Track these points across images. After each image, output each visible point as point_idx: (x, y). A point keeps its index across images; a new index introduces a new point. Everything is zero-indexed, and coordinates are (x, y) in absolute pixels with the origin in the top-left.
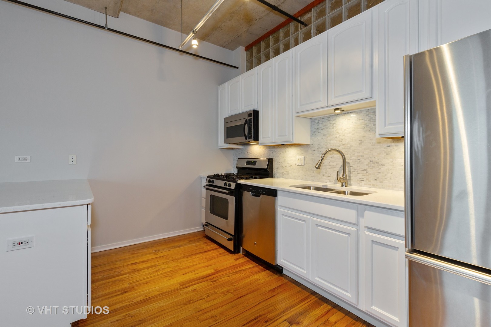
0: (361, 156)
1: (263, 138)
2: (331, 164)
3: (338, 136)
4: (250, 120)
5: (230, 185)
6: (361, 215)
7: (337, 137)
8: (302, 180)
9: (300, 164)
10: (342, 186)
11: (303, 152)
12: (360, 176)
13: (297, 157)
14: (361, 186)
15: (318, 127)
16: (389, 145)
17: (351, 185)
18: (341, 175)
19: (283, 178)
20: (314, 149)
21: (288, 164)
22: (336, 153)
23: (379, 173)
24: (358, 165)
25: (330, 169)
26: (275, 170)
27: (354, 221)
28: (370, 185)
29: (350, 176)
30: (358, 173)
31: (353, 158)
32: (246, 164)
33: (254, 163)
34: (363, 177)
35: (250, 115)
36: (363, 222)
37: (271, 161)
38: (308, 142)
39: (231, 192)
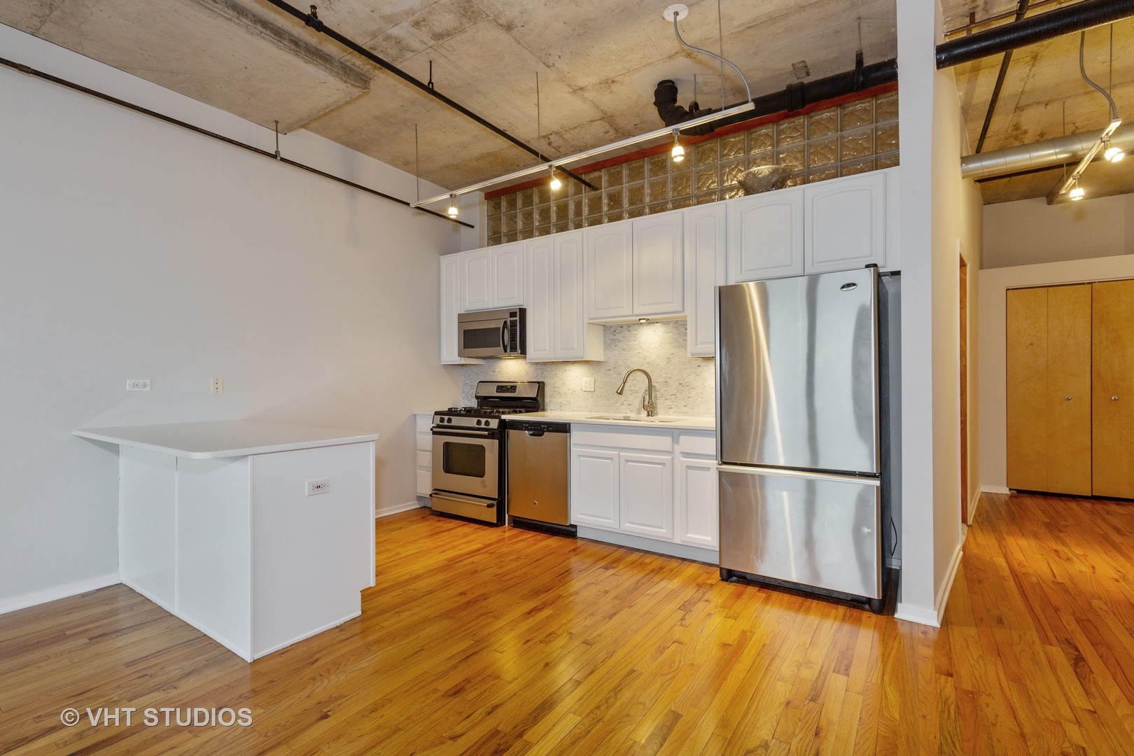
0: (670, 378)
1: (534, 351)
2: (632, 388)
3: (641, 351)
4: (513, 324)
5: (487, 423)
6: (675, 441)
7: (639, 353)
8: (591, 412)
9: (589, 390)
10: (648, 415)
11: (592, 372)
12: (668, 402)
13: (585, 379)
14: (669, 415)
15: (614, 337)
16: (699, 365)
17: (657, 414)
18: (646, 403)
19: (561, 410)
20: (609, 368)
21: (569, 389)
22: (639, 373)
23: (689, 397)
24: (666, 389)
25: (631, 394)
26: (547, 400)
27: (669, 449)
28: (679, 412)
29: (656, 403)
30: (666, 399)
31: (660, 380)
32: (497, 392)
33: (513, 389)
34: (672, 403)
35: (513, 314)
36: (678, 448)
37: (541, 386)
38: (601, 358)
39: (492, 434)
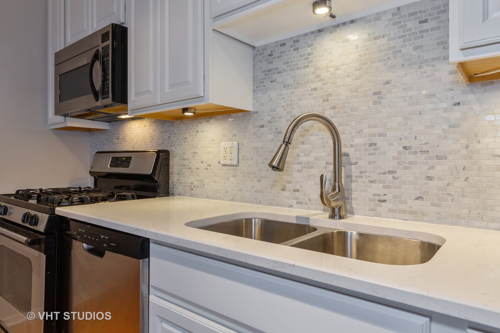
0: (380, 135)
1: (137, 94)
2: (303, 159)
3: (319, 85)
4: (105, 49)
7: (315, 89)
8: (232, 200)
9: (229, 162)
10: (332, 217)
11: (235, 132)
12: (377, 188)
13: (223, 144)
14: (379, 215)
15: (271, 66)
16: (458, 102)
17: (352, 213)
18: (328, 186)
19: (192, 196)
20: (261, 123)
21: (202, 162)
22: (318, 125)
23: (429, 178)
24: (372, 158)
25: (299, 171)
26: (174, 178)
28: (405, 212)
29: (350, 190)
30: (371, 182)
31: (359, 141)
32: (111, 166)
33: (126, 162)
34: (386, 191)
35: (105, 37)
37: (163, 157)
38: (247, 104)
